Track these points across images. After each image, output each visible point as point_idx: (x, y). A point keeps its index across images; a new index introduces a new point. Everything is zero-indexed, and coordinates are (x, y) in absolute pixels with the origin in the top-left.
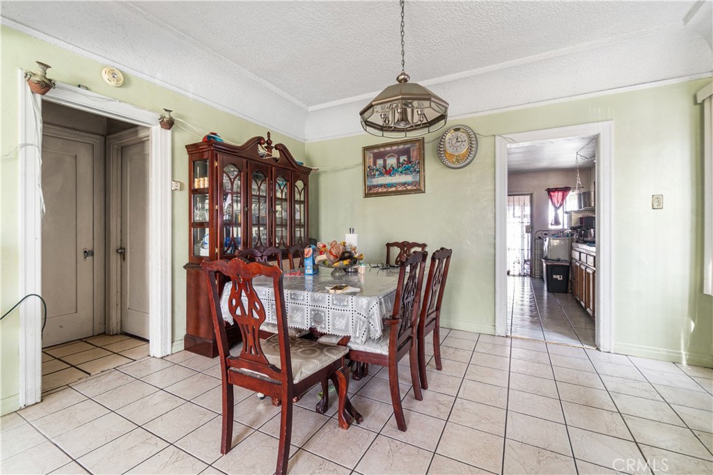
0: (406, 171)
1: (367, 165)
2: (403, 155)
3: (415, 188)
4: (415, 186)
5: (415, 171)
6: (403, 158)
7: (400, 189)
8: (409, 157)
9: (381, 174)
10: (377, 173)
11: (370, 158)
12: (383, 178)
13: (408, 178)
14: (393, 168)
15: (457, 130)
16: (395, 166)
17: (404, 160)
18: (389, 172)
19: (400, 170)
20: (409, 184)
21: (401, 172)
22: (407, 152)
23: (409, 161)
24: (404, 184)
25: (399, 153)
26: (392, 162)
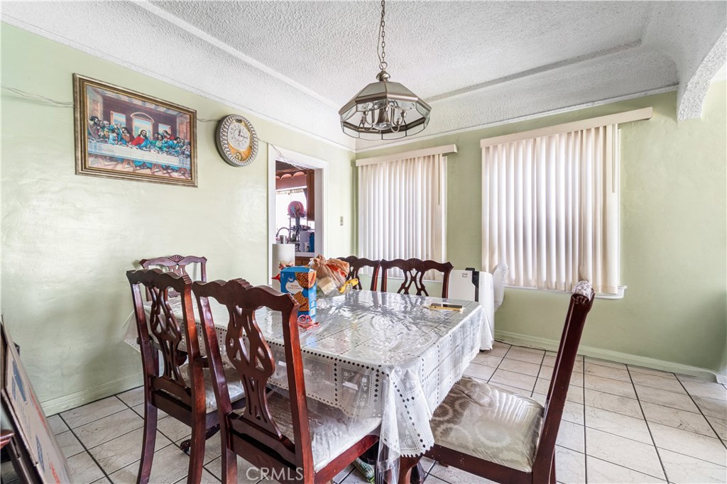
0: (170, 149)
1: (89, 114)
2: (165, 123)
3: (183, 177)
4: (184, 174)
5: (183, 153)
6: (163, 128)
7: (160, 174)
8: (174, 130)
9: (120, 139)
10: (112, 136)
11: (95, 102)
12: (124, 148)
13: (173, 161)
14: (145, 136)
15: (239, 121)
16: (150, 134)
17: (166, 132)
18: (138, 142)
19: (159, 144)
20: (173, 170)
21: (161, 148)
22: (170, 121)
23: (174, 136)
24: (167, 168)
25: (158, 119)
26: (142, 126)
